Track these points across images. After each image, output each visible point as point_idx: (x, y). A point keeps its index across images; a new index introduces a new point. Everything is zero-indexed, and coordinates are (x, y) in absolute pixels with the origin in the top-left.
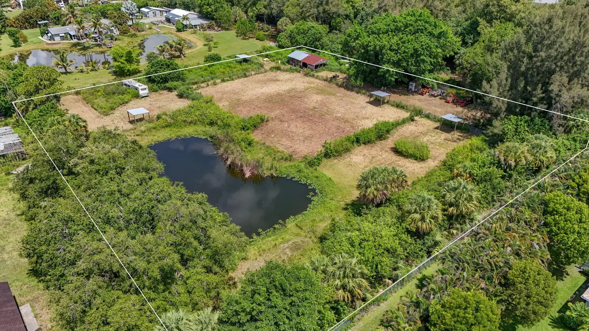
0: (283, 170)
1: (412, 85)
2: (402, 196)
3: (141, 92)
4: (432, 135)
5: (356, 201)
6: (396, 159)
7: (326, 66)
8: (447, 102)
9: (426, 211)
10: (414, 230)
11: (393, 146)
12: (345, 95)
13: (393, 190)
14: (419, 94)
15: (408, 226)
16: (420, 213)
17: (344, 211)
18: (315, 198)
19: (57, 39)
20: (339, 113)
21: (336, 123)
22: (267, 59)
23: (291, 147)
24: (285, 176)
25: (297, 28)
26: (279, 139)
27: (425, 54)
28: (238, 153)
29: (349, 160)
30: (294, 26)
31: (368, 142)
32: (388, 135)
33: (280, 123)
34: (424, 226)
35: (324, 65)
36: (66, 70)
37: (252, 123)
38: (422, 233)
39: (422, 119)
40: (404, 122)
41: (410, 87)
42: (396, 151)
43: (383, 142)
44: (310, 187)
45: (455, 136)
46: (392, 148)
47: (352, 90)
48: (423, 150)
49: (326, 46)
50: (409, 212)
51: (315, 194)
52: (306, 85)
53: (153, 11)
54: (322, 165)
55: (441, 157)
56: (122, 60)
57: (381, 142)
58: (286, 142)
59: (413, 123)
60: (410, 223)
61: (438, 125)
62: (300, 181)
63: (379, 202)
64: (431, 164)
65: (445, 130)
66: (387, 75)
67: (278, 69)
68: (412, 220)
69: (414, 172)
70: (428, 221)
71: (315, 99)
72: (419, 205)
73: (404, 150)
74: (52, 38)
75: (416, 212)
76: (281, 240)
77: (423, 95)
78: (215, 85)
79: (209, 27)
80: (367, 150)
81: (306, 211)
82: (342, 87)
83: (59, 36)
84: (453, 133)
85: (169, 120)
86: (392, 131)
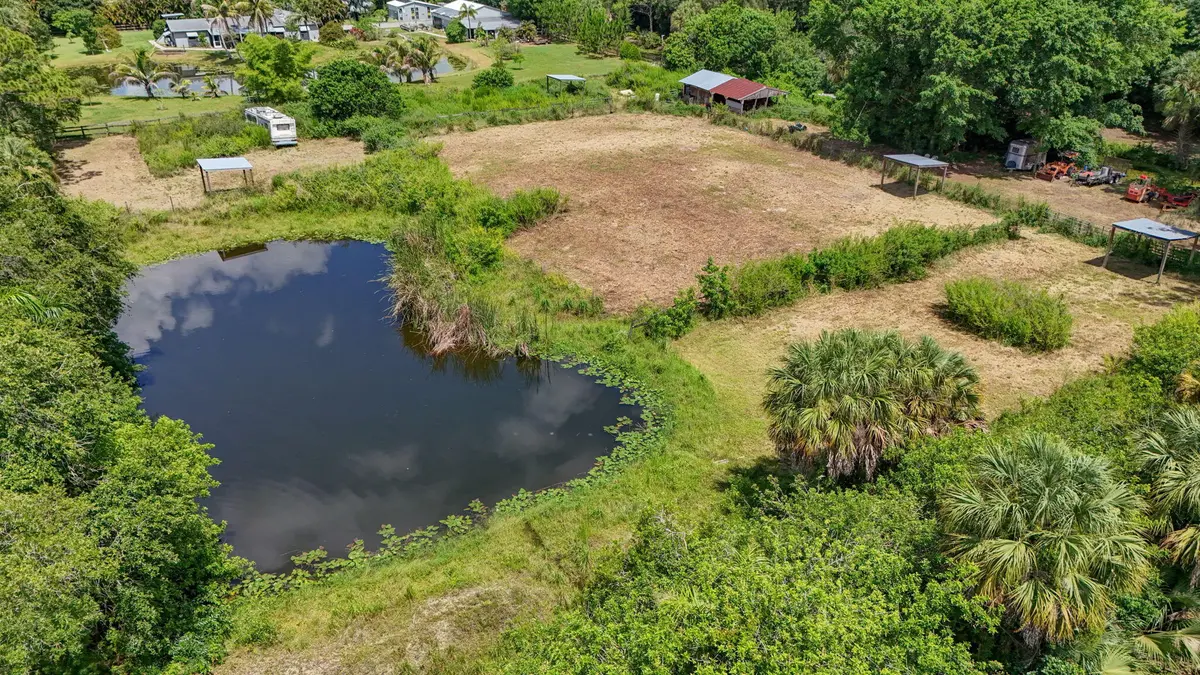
0: (560, 339)
1: (1016, 150)
2: (946, 455)
3: (275, 134)
4: (1079, 279)
5: (776, 462)
6: (947, 338)
7: (776, 107)
8: (1129, 200)
9: (1066, 530)
10: (992, 624)
11: (943, 299)
12: (812, 167)
13: (915, 430)
14: (1040, 176)
15: (960, 600)
16: (1032, 540)
17: (715, 494)
18: (632, 438)
19: (181, 43)
20: (783, 206)
21: (765, 229)
22: (630, 91)
23: (608, 280)
24: (557, 359)
25: (714, 20)
26: (581, 257)
27: (1068, 49)
28: (442, 285)
29: (783, 328)
30: (708, 16)
31: (858, 282)
32: (927, 271)
33: (598, 217)
34: (1048, 610)
35: (771, 103)
36: (149, 90)
37: (513, 209)
38: (1031, 640)
39: (1043, 236)
40: (983, 237)
41: (1011, 157)
42: (952, 316)
43: (908, 287)
44: (625, 400)
45: (1162, 287)
46: (935, 306)
47: (835, 158)
48: (1045, 313)
49: (785, 61)
50: (973, 530)
51: (638, 423)
52: (709, 141)
53: (413, 6)
54: (690, 335)
55: (1113, 343)
56: (264, 67)
57: (901, 286)
58: (598, 265)
59: (1018, 245)
60: (971, 583)
61: (1100, 255)
62: (602, 377)
63: (848, 472)
64: (1072, 364)
65: (1123, 268)
66: (944, 108)
67: (646, 106)
68: (987, 569)
69: (1009, 385)
70: (1069, 583)
71: (721, 170)
72: (1027, 497)
73: (978, 309)
74: (172, 39)
75: (1007, 531)
76: (442, 579)
77: (1050, 180)
78: (471, 130)
79: (520, 35)
80: (851, 305)
81: (583, 476)
82: (808, 150)
83: (186, 36)
84: (1153, 278)
85: (301, 191)
86: (941, 261)
